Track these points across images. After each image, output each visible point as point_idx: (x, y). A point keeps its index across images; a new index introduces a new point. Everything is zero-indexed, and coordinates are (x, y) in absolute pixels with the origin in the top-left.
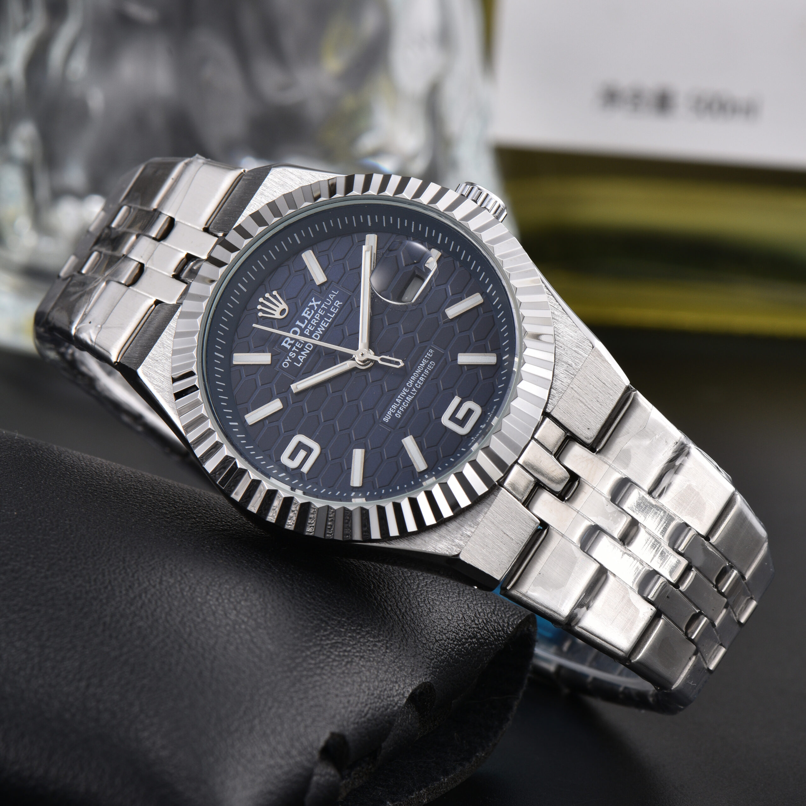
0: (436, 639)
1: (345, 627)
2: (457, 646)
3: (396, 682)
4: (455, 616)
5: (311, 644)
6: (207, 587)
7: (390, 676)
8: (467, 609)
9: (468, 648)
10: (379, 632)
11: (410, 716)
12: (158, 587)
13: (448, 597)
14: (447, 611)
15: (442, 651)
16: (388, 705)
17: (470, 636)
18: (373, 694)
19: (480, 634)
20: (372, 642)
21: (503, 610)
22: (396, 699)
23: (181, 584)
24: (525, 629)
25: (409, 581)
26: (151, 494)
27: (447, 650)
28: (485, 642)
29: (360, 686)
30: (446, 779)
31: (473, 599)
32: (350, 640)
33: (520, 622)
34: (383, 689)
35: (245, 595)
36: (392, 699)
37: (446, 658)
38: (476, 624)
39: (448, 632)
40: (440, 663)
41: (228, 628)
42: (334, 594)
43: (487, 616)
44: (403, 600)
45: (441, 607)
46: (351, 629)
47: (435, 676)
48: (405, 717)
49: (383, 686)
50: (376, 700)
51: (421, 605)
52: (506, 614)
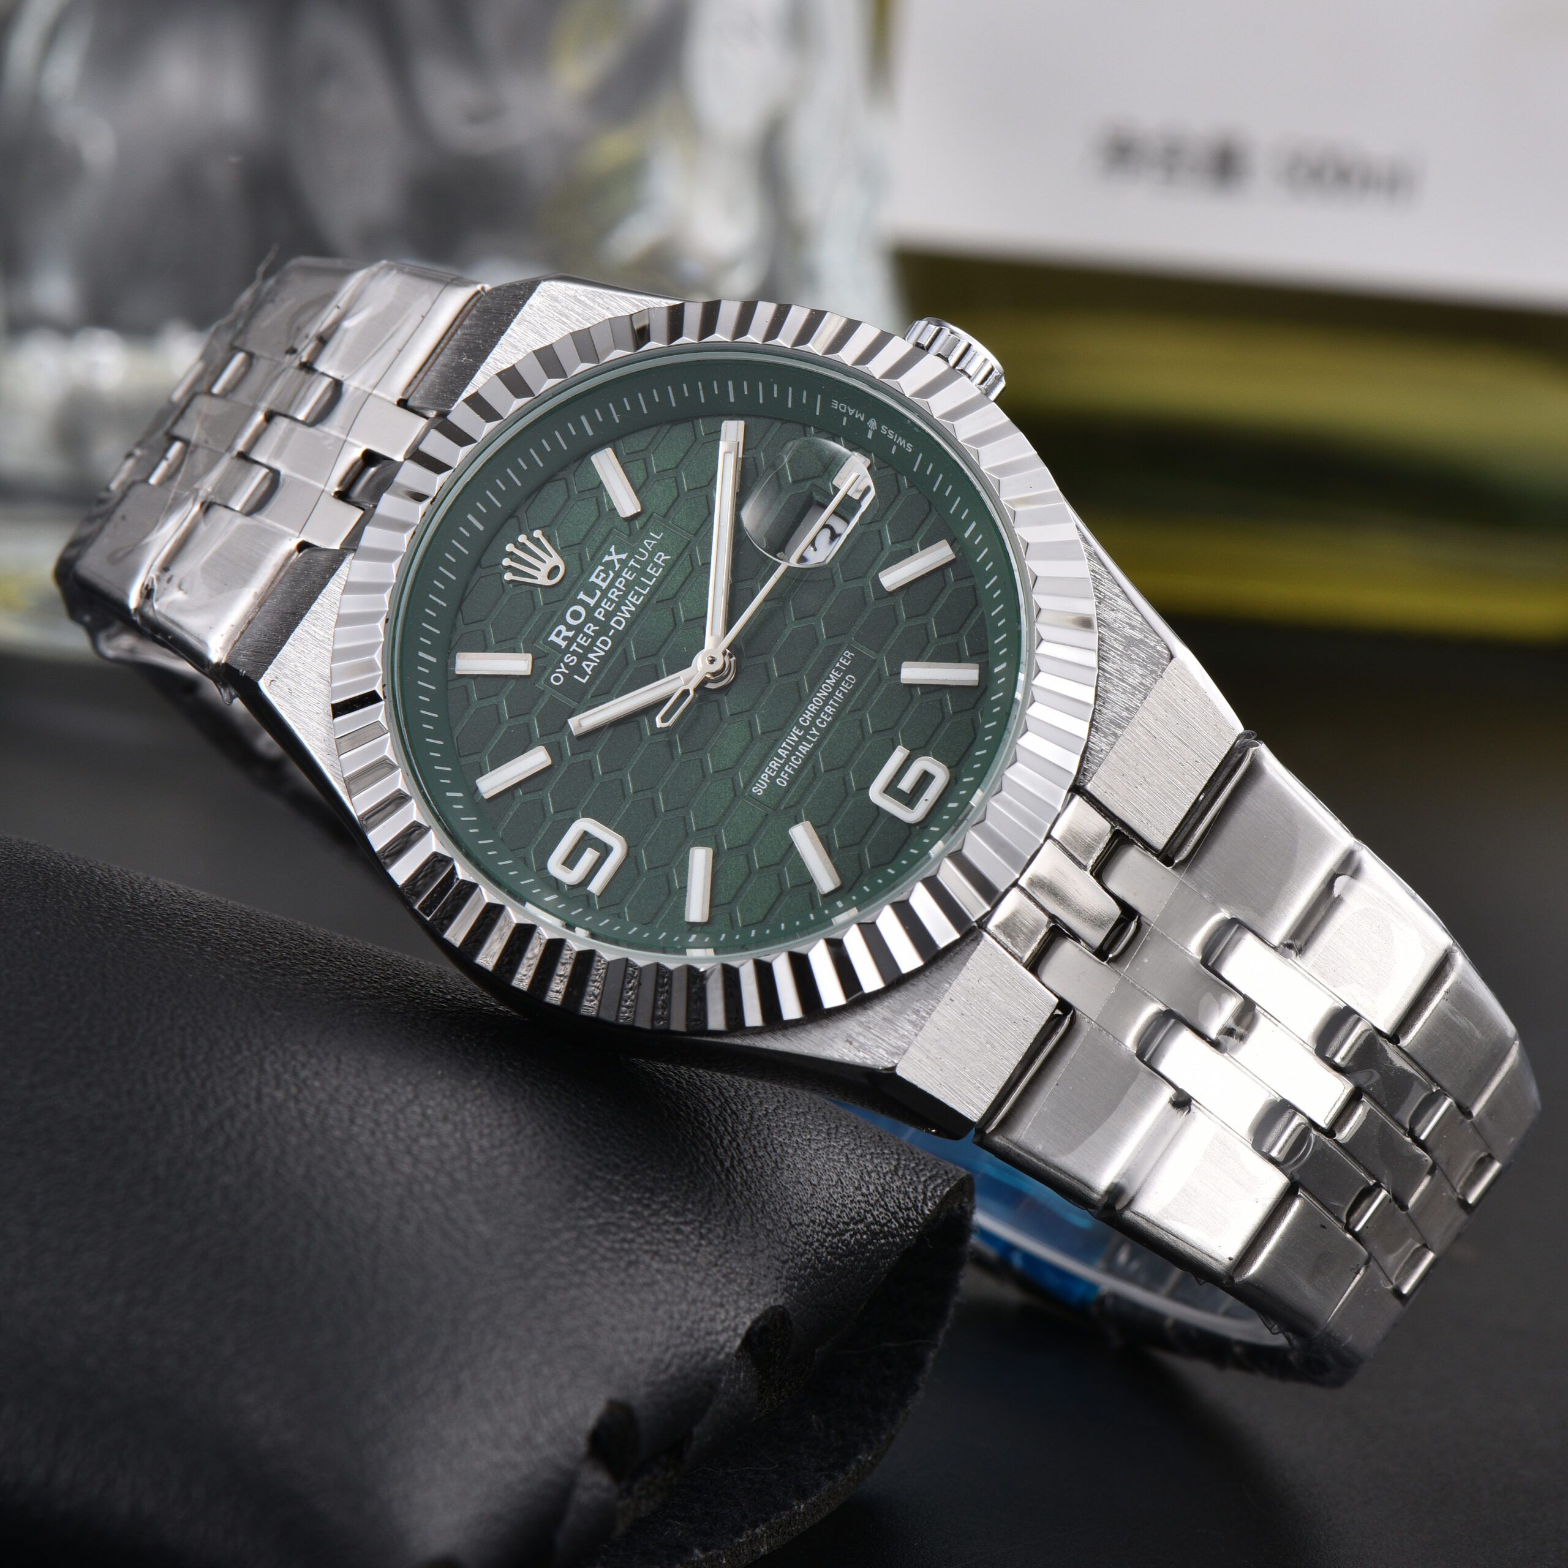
0: (790, 1222)
1: (621, 1194)
2: (830, 1238)
3: (722, 1305)
4: (824, 1177)
5: (559, 1225)
6: (351, 1109)
7: (709, 1292)
8: (845, 1165)
9: (849, 1243)
10: (685, 1204)
11: (742, 1375)
12: (253, 1107)
13: (809, 1139)
14: (808, 1168)
15: (803, 1246)
16: (708, 1350)
17: (853, 1218)
18: (679, 1328)
19: (872, 1215)
20: (673, 1223)
21: (913, 1168)
22: (722, 1339)
23: (297, 1101)
24: (956, 1206)
25: (734, 1107)
26: (216, 926)
27: (811, 1244)
28: (881, 1232)
29: (655, 1309)
30: (802, 1506)
31: (855, 1145)
32: (632, 1220)
33: (948, 1192)
34: (698, 1317)
35: (427, 1125)
36: (713, 1337)
37: (809, 1260)
38: (863, 1195)
39: (812, 1208)
40: (800, 1270)
41: (399, 1190)
42: (595, 1128)
43: (885, 1179)
44: (726, 1142)
45: (797, 1160)
46: (632, 1198)
47: (791, 1295)
48: (733, 1377)
49: (697, 1313)
50: (685, 1339)
51: (760, 1154)
52: (920, 1174)
